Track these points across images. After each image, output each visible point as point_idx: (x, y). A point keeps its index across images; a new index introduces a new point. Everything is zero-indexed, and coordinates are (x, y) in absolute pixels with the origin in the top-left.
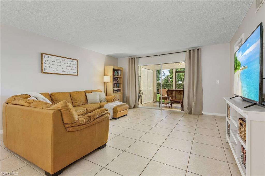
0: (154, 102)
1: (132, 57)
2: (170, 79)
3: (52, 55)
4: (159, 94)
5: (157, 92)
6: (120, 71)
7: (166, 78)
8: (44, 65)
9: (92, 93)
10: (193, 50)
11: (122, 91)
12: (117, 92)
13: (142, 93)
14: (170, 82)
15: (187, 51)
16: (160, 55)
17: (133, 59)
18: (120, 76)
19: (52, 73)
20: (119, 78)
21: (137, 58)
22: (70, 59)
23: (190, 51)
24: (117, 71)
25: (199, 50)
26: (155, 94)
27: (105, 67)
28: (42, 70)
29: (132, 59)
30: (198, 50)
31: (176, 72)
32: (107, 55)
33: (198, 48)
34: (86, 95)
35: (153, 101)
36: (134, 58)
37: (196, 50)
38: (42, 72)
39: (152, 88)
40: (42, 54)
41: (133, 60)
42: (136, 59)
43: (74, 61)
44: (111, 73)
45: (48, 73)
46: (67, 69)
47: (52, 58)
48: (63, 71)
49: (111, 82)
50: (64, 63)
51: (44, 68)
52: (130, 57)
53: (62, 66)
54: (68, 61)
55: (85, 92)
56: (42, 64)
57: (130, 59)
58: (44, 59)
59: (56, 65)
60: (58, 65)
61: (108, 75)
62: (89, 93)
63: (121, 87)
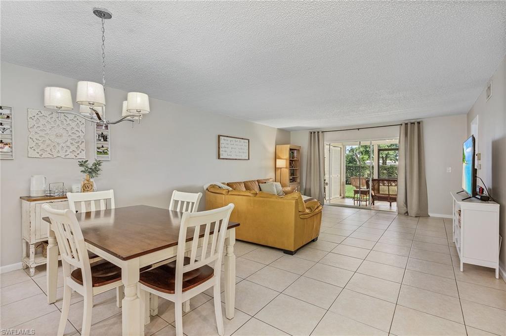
0: (341, 198)
1: (314, 130)
2: (358, 156)
3: (227, 137)
4: (350, 184)
5: (346, 181)
6: (295, 151)
7: (351, 154)
8: (221, 149)
9: (265, 183)
10: (411, 123)
11: (298, 180)
12: (293, 182)
13: (327, 183)
14: (358, 161)
15: (402, 124)
16: (358, 129)
17: (316, 133)
18: (296, 159)
19: (227, 159)
20: (294, 161)
21: (322, 132)
22: (243, 139)
23: (406, 124)
24: (292, 151)
25: (421, 123)
26: (343, 185)
27: (277, 146)
28: (219, 155)
29: (314, 133)
30: (419, 123)
31: (379, 150)
32: (278, 129)
33: (418, 121)
34: (259, 185)
35: (340, 195)
36: (318, 132)
37: (416, 124)
38: (219, 158)
39: (339, 176)
40: (219, 136)
41: (315, 135)
42: (320, 133)
43: (245, 140)
44: (286, 155)
45: (223, 159)
46: (240, 152)
47: (227, 140)
48: (236, 156)
49: (286, 168)
50: (237, 145)
51: (221, 152)
52: (311, 131)
53: (235, 148)
54: (240, 142)
55: (259, 181)
56: (219, 148)
57: (311, 133)
58: (221, 142)
59: (230, 148)
60: (232, 148)
61: (282, 157)
62: (262, 183)
63: (298, 175)
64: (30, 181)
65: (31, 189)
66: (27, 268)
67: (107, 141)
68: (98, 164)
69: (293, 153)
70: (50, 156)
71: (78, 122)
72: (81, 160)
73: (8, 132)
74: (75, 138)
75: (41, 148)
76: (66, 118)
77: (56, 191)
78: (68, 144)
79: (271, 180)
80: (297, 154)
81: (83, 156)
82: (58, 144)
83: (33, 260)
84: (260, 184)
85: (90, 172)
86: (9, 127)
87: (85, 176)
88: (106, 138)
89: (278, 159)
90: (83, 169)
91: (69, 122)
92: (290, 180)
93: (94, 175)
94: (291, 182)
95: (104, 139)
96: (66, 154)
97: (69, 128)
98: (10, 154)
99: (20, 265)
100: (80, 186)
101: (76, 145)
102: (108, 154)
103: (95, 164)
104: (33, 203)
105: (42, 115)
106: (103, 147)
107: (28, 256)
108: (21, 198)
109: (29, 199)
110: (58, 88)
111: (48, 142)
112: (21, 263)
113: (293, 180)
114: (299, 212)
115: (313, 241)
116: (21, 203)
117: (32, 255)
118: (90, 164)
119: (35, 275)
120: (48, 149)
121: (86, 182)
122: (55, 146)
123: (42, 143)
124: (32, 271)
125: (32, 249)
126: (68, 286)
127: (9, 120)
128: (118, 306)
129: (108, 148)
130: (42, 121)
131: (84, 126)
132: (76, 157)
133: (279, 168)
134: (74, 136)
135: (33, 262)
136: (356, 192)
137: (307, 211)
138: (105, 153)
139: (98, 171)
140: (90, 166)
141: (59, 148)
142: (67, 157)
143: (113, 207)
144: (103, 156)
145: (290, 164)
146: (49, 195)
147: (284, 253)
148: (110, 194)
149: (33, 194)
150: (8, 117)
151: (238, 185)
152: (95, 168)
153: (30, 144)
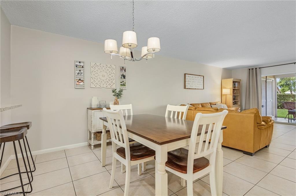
1: (252, 68)
3: (190, 74)
6: (237, 83)
8: (186, 82)
9: (215, 104)
11: (239, 103)
12: (235, 104)
16: (294, 63)
17: (254, 69)
18: (237, 88)
19: (190, 89)
20: (235, 90)
22: (200, 76)
24: (234, 83)
27: (223, 80)
28: (185, 86)
32: (223, 68)
35: (273, 115)
36: (256, 69)
38: (185, 88)
39: (272, 101)
40: (185, 74)
41: (254, 71)
42: (258, 69)
44: (230, 86)
45: (188, 89)
46: (197, 84)
47: (190, 77)
48: (196, 86)
49: (230, 94)
50: (196, 80)
51: (186, 84)
52: (249, 68)
53: (195, 82)
54: (198, 77)
55: (211, 104)
56: (185, 82)
57: (250, 69)
58: (186, 78)
59: (191, 82)
60: (193, 82)
61: (227, 87)
62: (213, 104)
63: (239, 100)
64: (91, 100)
65: (92, 104)
66: (90, 145)
67: (125, 78)
68: (121, 91)
69: (235, 84)
70: (100, 87)
71: (112, 68)
72: (113, 89)
73: (82, 74)
74: (111, 77)
75: (96, 83)
76: (107, 67)
77: (103, 105)
78: (108, 80)
79: (219, 103)
80: (238, 85)
81: (114, 87)
82: (103, 80)
83: (93, 141)
84: (212, 105)
85: (117, 96)
86: (83, 72)
87: (115, 97)
88: (125, 77)
89: (224, 88)
90: (114, 94)
91: (108, 68)
92: (233, 103)
93: (119, 97)
94: (233, 104)
95: (124, 77)
96: (107, 86)
97: (108, 72)
98: (83, 86)
99: (86, 144)
100: (113, 103)
101: (111, 81)
102: (125, 86)
103: (120, 91)
104: (93, 111)
105: (96, 65)
106: (123, 82)
107: (90, 139)
108: (87, 108)
109: (92, 109)
110: (111, 40)
111: (99, 79)
112: (87, 142)
113: (235, 103)
114: (257, 123)
115: (266, 147)
116: (87, 111)
117: (92, 139)
118: (117, 91)
119: (93, 149)
120: (99, 83)
121: (116, 101)
122: (102, 81)
123: (96, 80)
124: (92, 147)
125: (92, 136)
126: (115, 158)
127: (83, 69)
128: (139, 174)
129: (125, 82)
130: (97, 69)
131: (114, 70)
132: (111, 87)
133: (224, 95)
134: (110, 76)
135: (93, 142)
136: (290, 113)
137: (263, 123)
138: (124, 85)
139: (121, 95)
140: (117, 92)
141: (103, 83)
142: (107, 87)
143: (132, 114)
144: (124, 87)
145: (233, 92)
146: (99, 107)
147: (244, 153)
148: (130, 106)
149: (93, 107)
150: (83, 67)
151: (198, 105)
152: (120, 93)
153: (91, 80)
